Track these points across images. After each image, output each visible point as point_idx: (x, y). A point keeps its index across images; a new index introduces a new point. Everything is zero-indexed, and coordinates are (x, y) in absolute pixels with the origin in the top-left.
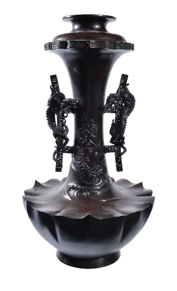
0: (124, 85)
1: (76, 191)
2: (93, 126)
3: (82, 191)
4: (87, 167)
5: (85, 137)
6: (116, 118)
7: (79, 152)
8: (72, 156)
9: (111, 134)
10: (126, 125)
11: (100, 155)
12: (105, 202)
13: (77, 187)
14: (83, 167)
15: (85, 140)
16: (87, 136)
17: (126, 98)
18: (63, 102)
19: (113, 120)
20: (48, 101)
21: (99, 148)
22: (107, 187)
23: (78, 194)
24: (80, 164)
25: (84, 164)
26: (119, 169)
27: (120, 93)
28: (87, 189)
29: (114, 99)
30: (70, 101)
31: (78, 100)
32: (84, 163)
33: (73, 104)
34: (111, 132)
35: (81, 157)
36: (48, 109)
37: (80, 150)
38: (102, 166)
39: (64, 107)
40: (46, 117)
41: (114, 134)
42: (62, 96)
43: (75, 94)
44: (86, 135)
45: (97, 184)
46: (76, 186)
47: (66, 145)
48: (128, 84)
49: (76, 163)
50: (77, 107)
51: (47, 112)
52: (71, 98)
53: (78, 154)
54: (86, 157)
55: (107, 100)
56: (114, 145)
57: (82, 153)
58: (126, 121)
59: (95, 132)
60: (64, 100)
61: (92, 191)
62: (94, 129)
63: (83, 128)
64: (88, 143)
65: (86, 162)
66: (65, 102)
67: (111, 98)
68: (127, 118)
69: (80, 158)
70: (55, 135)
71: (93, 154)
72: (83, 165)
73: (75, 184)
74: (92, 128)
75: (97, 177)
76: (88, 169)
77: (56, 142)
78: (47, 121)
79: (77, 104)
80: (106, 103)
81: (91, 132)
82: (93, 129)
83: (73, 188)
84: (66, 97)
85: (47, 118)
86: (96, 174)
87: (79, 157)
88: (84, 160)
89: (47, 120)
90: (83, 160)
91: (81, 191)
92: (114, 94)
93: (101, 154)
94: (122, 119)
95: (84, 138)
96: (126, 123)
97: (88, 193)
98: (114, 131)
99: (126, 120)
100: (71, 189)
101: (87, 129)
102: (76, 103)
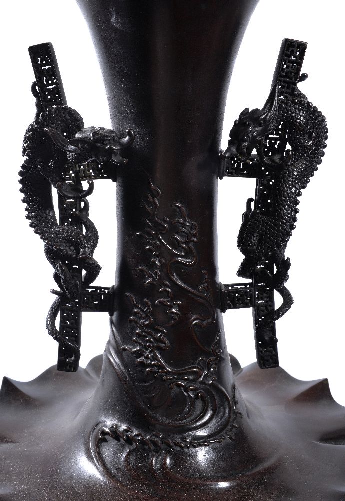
0: (291, 78)
1: (123, 446)
2: (184, 226)
3: (147, 447)
4: (162, 367)
5: (154, 262)
6: (259, 193)
7: (136, 313)
8: (112, 322)
9: (243, 251)
10: (295, 220)
11: (206, 322)
12: (225, 490)
13: (129, 434)
14: (150, 365)
15: (156, 273)
16: (160, 261)
17: (301, 125)
18: (75, 142)
19: (250, 201)
20: (25, 139)
21: (203, 298)
22: (229, 427)
23: (133, 459)
24: (139, 354)
25: (152, 357)
26: (268, 361)
27: (280, 106)
28: (164, 442)
29: (259, 129)
30: (100, 136)
31: (129, 134)
32: (151, 352)
33: (111, 148)
34: (243, 242)
35: (142, 332)
36: (23, 167)
37: (138, 307)
38: (213, 358)
39: (79, 159)
40: (22, 191)
41: (254, 252)
42: (74, 120)
43: (118, 112)
44: (157, 256)
45: (199, 424)
46: (126, 431)
47: (92, 284)
48: (305, 77)
49: (125, 349)
50: (126, 161)
51: (21, 174)
52: (102, 129)
53: (131, 321)
54: (158, 331)
55: (233, 134)
56: (250, 281)
57: (146, 318)
58: (298, 207)
59: (191, 245)
60: (77, 135)
61: (182, 448)
62: (188, 236)
63: (149, 234)
64: (165, 284)
65: (160, 349)
66: (80, 140)
67: (249, 126)
68: (300, 194)
69: (139, 335)
70: (53, 255)
71: (184, 319)
72: (147, 358)
73: (123, 421)
74: (178, 233)
75: (197, 397)
76: (168, 373)
77: (57, 277)
78: (26, 205)
79: (127, 150)
80: (230, 143)
81: (176, 245)
82: (182, 237)
83: (115, 434)
84: (88, 124)
85: (23, 195)
86: (192, 390)
87: (134, 328)
88: (152, 342)
89: (24, 201)
90: (149, 341)
91: (142, 450)
92: (256, 111)
93: (210, 320)
94: (281, 200)
95: (152, 266)
96: (297, 211)
97: (168, 461)
98: (255, 240)
99: (297, 203)
100: (107, 437)
101: (162, 234)
102: (121, 144)
